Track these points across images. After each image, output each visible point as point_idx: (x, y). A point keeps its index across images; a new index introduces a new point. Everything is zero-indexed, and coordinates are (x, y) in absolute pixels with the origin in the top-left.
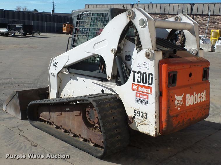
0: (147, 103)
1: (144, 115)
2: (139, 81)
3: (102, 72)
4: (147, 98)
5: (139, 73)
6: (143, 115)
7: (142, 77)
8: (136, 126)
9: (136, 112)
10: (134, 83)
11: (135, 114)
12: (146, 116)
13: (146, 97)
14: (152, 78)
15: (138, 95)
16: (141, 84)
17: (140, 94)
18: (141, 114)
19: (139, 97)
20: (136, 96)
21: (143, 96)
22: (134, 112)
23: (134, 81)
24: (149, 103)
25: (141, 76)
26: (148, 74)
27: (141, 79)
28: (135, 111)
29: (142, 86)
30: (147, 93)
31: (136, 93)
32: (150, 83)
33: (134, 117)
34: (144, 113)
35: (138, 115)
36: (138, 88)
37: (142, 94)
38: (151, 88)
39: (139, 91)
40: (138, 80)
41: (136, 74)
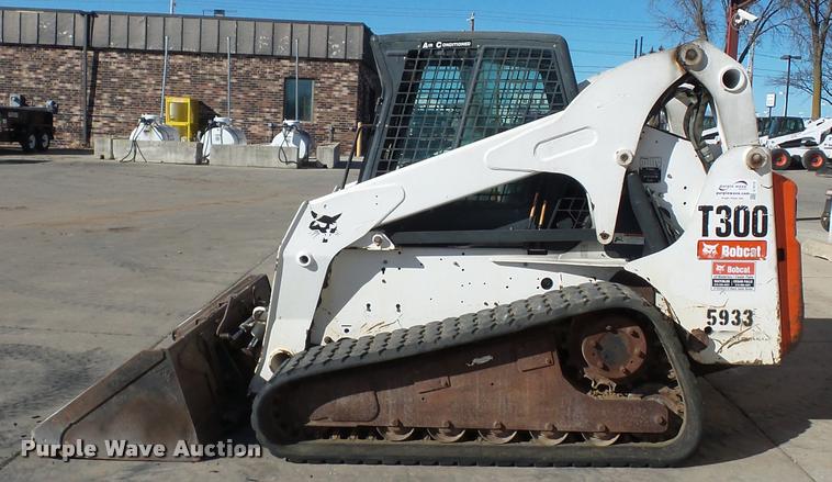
0: (752, 285)
1: (744, 318)
2: (723, 230)
3: (544, 226)
4: (752, 272)
5: (724, 212)
6: (737, 318)
7: (732, 221)
8: (716, 351)
9: (717, 315)
10: (705, 238)
11: (711, 320)
12: (750, 318)
13: (747, 270)
14: (765, 219)
15: (720, 268)
16: (732, 237)
17: (727, 264)
18: (732, 317)
19: (725, 272)
20: (715, 272)
21: (737, 269)
22: (709, 317)
23: (705, 233)
24: (756, 283)
25: (729, 217)
26: (751, 211)
27: (728, 225)
28: (712, 314)
29: (732, 244)
30: (749, 258)
31: (715, 265)
32: (760, 230)
33: (708, 330)
34: (742, 313)
35: (724, 321)
36: (719, 250)
37: (733, 265)
38: (763, 245)
39: (725, 258)
40: (718, 230)
41: (712, 214)
